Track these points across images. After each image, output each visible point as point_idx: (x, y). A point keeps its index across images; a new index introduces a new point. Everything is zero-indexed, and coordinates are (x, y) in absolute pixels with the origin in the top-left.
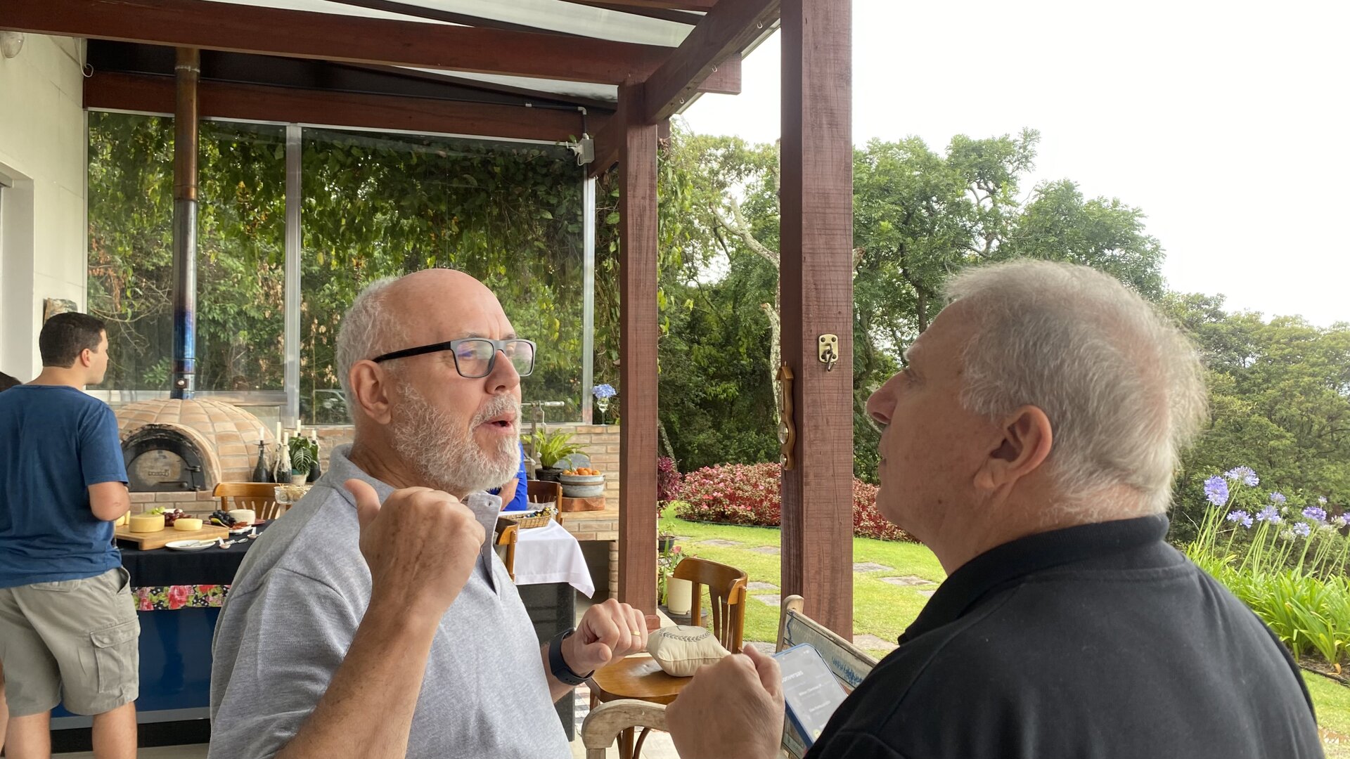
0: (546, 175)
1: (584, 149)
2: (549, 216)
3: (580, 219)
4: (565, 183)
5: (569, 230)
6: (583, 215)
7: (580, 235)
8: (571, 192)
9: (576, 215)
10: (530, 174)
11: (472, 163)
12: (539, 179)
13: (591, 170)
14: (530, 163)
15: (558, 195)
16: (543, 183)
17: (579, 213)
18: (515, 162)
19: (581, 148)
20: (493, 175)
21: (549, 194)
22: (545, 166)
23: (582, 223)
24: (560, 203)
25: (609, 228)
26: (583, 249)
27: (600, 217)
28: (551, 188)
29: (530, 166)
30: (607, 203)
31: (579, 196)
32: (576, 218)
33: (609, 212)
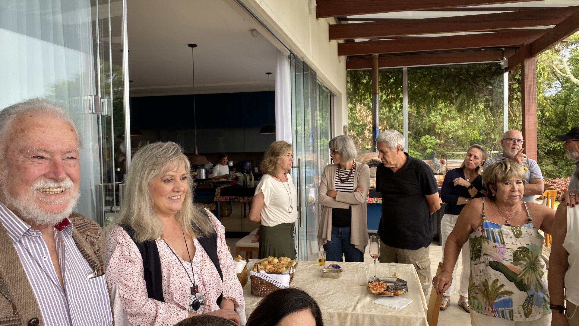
0: (489, 73)
1: (504, 63)
2: (491, 87)
3: (502, 87)
4: (497, 75)
5: (498, 91)
6: (503, 86)
7: (502, 93)
8: (499, 78)
9: (500, 86)
10: (484, 73)
11: (463, 73)
12: (487, 74)
13: (506, 70)
14: (483, 70)
15: (494, 79)
16: (488, 76)
17: (502, 85)
18: (478, 70)
19: (503, 63)
20: (470, 75)
21: (491, 79)
22: (489, 70)
23: (503, 88)
24: (494, 82)
25: (514, 89)
26: (504, 98)
27: (510, 85)
28: (491, 77)
29: (483, 71)
30: (513, 80)
31: (502, 79)
32: (501, 87)
33: (513, 84)
